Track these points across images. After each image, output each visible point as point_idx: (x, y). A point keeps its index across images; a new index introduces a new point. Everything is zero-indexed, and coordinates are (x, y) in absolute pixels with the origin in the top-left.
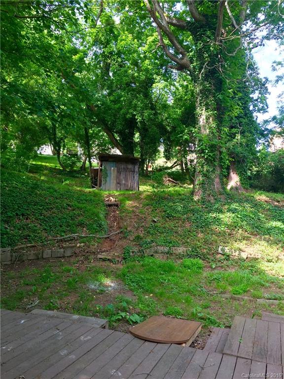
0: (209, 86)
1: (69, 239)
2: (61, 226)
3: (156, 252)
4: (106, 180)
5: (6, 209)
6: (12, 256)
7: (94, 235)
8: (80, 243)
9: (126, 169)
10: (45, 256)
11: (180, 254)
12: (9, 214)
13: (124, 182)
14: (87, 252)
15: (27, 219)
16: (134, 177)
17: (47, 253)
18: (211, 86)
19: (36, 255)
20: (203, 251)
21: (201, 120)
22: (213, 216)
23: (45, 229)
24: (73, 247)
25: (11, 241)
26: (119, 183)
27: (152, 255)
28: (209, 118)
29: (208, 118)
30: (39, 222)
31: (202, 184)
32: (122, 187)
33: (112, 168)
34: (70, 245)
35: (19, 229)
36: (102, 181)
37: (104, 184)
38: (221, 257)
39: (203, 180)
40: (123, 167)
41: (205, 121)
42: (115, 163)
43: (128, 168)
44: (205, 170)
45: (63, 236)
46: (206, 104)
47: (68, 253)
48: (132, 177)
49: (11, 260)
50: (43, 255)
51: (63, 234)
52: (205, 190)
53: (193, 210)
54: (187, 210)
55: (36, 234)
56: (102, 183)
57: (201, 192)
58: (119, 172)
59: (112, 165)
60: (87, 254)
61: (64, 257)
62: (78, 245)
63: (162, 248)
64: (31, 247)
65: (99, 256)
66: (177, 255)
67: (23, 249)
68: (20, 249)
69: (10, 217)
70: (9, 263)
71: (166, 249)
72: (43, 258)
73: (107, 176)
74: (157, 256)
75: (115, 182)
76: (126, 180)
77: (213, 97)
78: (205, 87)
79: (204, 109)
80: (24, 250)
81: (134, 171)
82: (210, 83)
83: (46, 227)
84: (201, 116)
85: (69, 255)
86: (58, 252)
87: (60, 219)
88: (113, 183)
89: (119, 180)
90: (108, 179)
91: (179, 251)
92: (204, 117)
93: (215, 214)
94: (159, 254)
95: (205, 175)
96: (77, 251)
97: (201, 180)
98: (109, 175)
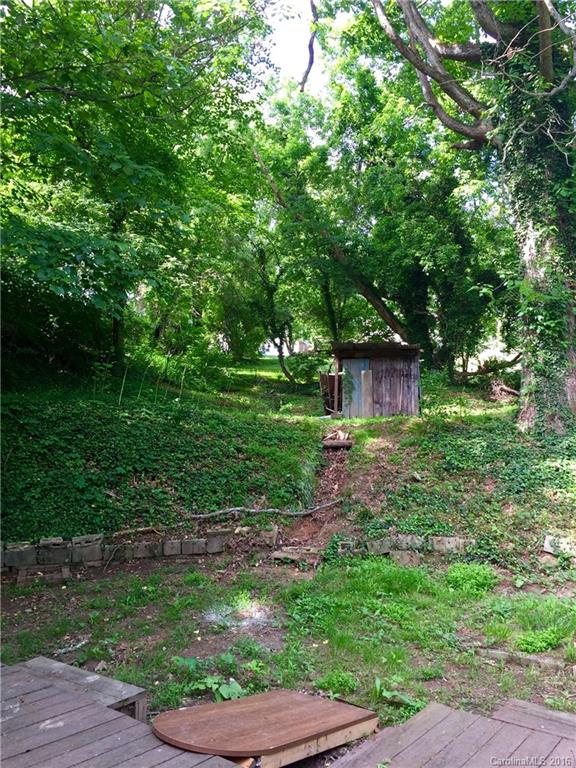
0: (539, 173)
1: (223, 517)
2: (215, 492)
3: (396, 547)
4: (351, 398)
5: (117, 460)
6: (103, 550)
7: (277, 510)
8: (243, 526)
9: (392, 372)
10: (167, 552)
11: (450, 552)
12: (120, 470)
13: (388, 399)
14: (254, 545)
15: (153, 479)
16: (409, 387)
17: (173, 545)
18: (544, 173)
19: (150, 549)
20: (505, 547)
21: (526, 250)
22: (553, 465)
23: (181, 498)
24: (227, 533)
25: (111, 522)
26: (377, 403)
27: (386, 555)
28: (543, 243)
29: (540, 245)
30: (174, 485)
31: (537, 392)
32: (386, 409)
33: (363, 372)
34: (224, 530)
35: (133, 499)
36: (344, 399)
37: (346, 406)
38: (549, 561)
39: (538, 384)
40: (384, 367)
41: (534, 251)
42: (367, 361)
43: (395, 370)
44: (540, 361)
45: (213, 511)
46: (533, 214)
47: (215, 547)
48: (406, 388)
49: (102, 559)
50: (163, 549)
51: (214, 507)
52: (542, 406)
53: (507, 453)
54: (494, 453)
55: (161, 509)
56: (343, 404)
57: (533, 412)
58: (377, 379)
59: (362, 365)
60: (254, 548)
61: (206, 554)
62: (237, 531)
63: (410, 537)
64: (143, 533)
65: (277, 554)
66: (443, 555)
67: (128, 536)
68: (123, 536)
69: (121, 475)
70: (97, 564)
71: (419, 541)
72: (164, 555)
73: (354, 388)
74: (397, 555)
75: (370, 400)
76: (393, 395)
77: (550, 194)
78: (527, 175)
79: (530, 224)
80: (129, 538)
81: (408, 376)
82: (540, 166)
83: (183, 495)
84: (524, 240)
85: (216, 550)
86: (194, 543)
87: (214, 478)
88: (365, 402)
89: (378, 395)
90: (355, 395)
91: (449, 546)
92: (531, 242)
93: (559, 461)
94: (400, 552)
95: (541, 373)
96: (232, 542)
97: (533, 383)
98: (356, 386)
